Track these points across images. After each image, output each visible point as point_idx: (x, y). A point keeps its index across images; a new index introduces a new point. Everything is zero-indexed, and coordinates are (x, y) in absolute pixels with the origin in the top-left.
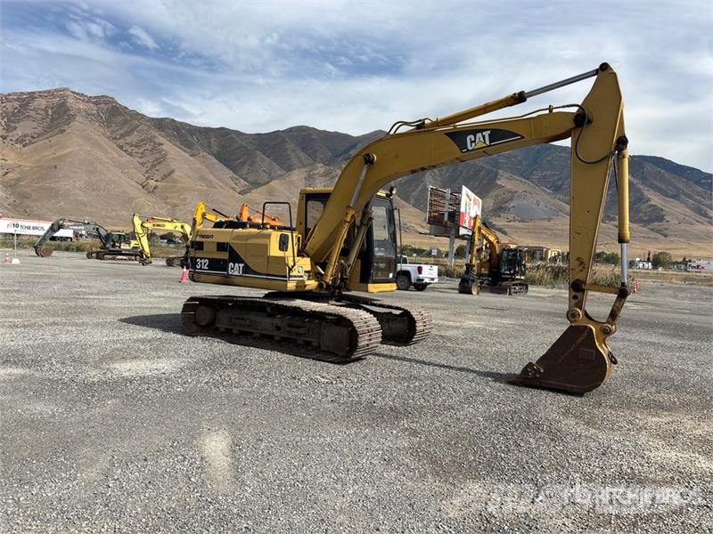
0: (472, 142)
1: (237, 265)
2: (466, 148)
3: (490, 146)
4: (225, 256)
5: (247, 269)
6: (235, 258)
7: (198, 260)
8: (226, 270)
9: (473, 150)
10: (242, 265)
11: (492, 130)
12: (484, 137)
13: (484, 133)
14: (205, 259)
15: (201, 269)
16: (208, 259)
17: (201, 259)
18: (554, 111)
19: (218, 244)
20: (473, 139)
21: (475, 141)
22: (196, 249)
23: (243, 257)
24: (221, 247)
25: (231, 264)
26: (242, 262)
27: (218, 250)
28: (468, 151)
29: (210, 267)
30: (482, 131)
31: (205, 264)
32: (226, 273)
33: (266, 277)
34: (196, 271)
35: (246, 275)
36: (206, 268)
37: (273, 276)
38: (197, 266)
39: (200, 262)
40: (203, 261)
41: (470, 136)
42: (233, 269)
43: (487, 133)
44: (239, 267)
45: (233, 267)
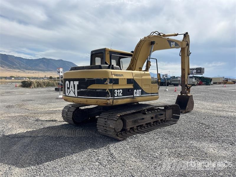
1: (138, 90)
2: (171, 46)
4: (131, 86)
5: (143, 92)
6: (137, 87)
7: (116, 90)
8: (133, 94)
10: (140, 90)
11: (175, 42)
14: (120, 89)
15: (118, 96)
16: (122, 89)
17: (117, 90)
19: (128, 79)
22: (114, 84)
23: (140, 86)
24: (130, 81)
25: (135, 90)
26: (141, 88)
27: (128, 83)
29: (124, 94)
30: (173, 42)
31: (120, 92)
32: (133, 96)
33: (151, 95)
34: (115, 98)
35: (142, 95)
36: (121, 95)
37: (154, 93)
38: (115, 94)
39: (117, 92)
40: (118, 91)
41: (172, 43)
42: (136, 93)
43: (174, 43)
44: (139, 91)
45: (136, 92)
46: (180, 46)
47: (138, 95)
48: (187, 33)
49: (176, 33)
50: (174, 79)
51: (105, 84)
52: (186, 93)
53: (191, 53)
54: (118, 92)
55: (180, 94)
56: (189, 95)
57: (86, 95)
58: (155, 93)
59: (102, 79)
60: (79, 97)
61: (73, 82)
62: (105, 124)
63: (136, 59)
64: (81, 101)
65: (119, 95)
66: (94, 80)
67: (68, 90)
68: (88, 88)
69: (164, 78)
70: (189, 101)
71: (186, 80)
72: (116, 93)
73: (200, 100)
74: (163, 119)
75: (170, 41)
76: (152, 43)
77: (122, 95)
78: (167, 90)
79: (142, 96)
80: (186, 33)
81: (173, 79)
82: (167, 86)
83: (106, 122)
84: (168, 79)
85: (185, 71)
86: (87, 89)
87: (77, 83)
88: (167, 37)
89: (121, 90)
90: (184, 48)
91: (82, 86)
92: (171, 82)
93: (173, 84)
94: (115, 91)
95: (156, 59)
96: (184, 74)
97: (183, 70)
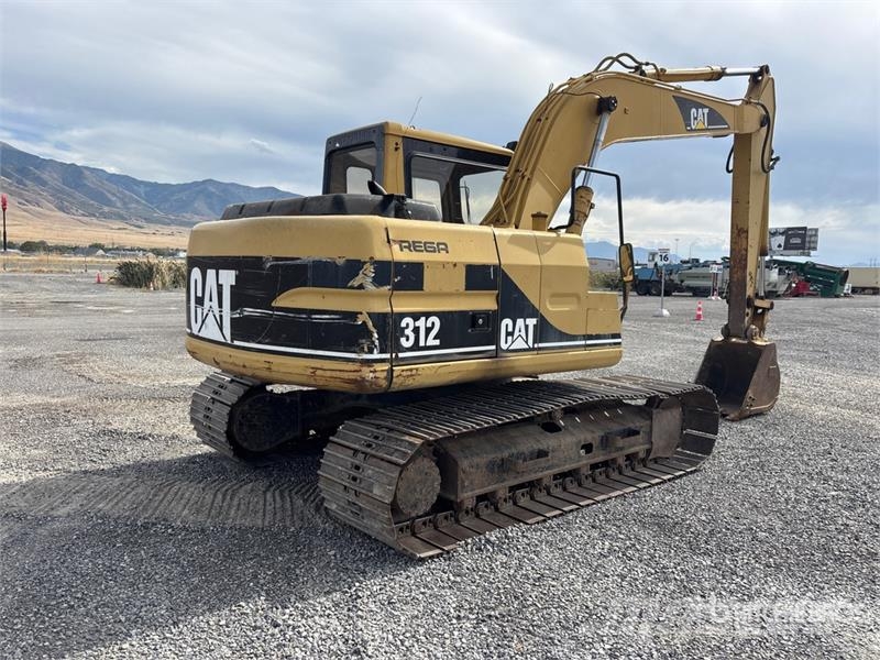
0: (694, 119)
1: (520, 322)
2: (690, 125)
4: (486, 302)
5: (544, 331)
6: (514, 303)
7: (407, 320)
8: (494, 339)
9: (695, 130)
10: (532, 322)
11: (711, 109)
12: (703, 114)
13: (704, 111)
14: (427, 315)
15: (416, 347)
16: (440, 315)
17: (416, 316)
19: (470, 268)
20: (696, 115)
22: (397, 287)
23: (534, 300)
24: (478, 277)
25: (507, 322)
26: (534, 313)
27: (468, 287)
28: (692, 130)
29: (446, 338)
30: (699, 106)
31: (428, 331)
32: (493, 347)
33: (583, 342)
34: (401, 355)
35: (541, 345)
36: (432, 342)
37: (598, 337)
38: (403, 340)
39: (411, 327)
40: (421, 323)
42: (512, 334)
43: (706, 111)
44: (527, 327)
45: (510, 329)
46: (729, 128)
47: (520, 344)
48: (764, 70)
49: (717, 68)
50: (694, 270)
51: (352, 288)
52: (746, 334)
53: (777, 159)
54: (416, 330)
55: (720, 338)
56: (758, 343)
57: (267, 336)
58: (604, 337)
59: (340, 262)
60: (236, 343)
61: (214, 271)
62: (355, 479)
63: (527, 174)
64: (244, 366)
65: (422, 344)
66: (304, 267)
67: (199, 310)
68: (273, 304)
69: (656, 264)
70: (759, 366)
71: (748, 278)
72: (408, 332)
73: (802, 360)
74: (637, 453)
75: (686, 103)
76: (604, 106)
77: (437, 342)
78: (665, 312)
79: (540, 349)
80: (762, 68)
81: (690, 268)
82: (665, 295)
83: (357, 468)
84: (671, 270)
85: (747, 238)
86: (273, 309)
87: (228, 278)
88: (675, 84)
89: (436, 320)
90: (751, 134)
91: (251, 292)
92: (682, 281)
93: (689, 289)
94: (403, 324)
95: (617, 177)
96: (744, 252)
97: (739, 235)
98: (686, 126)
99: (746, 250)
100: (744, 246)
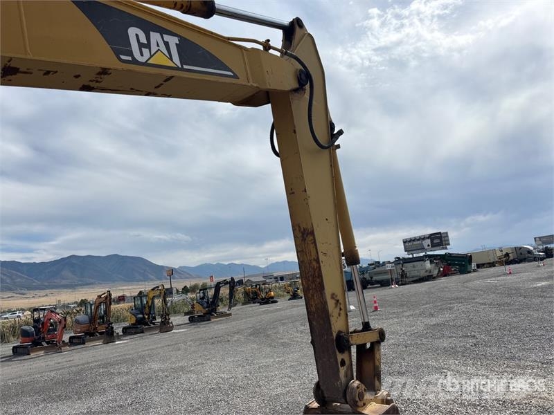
0: (141, 45)
2: (130, 53)
3: (182, 69)
9: (146, 64)
11: (182, 39)
12: (167, 44)
13: (167, 38)
18: (271, 51)
20: (143, 40)
21: (148, 46)
28: (135, 61)
41: (133, 32)
43: (173, 41)
46: (235, 76)
53: (341, 132)
55: (315, 404)
71: (331, 304)
80: (293, 20)
81: (375, 268)
84: (363, 271)
85: (315, 243)
92: (372, 278)
96: (314, 263)
97: (304, 240)
98: (117, 53)
99: (317, 261)
100: (314, 256)
